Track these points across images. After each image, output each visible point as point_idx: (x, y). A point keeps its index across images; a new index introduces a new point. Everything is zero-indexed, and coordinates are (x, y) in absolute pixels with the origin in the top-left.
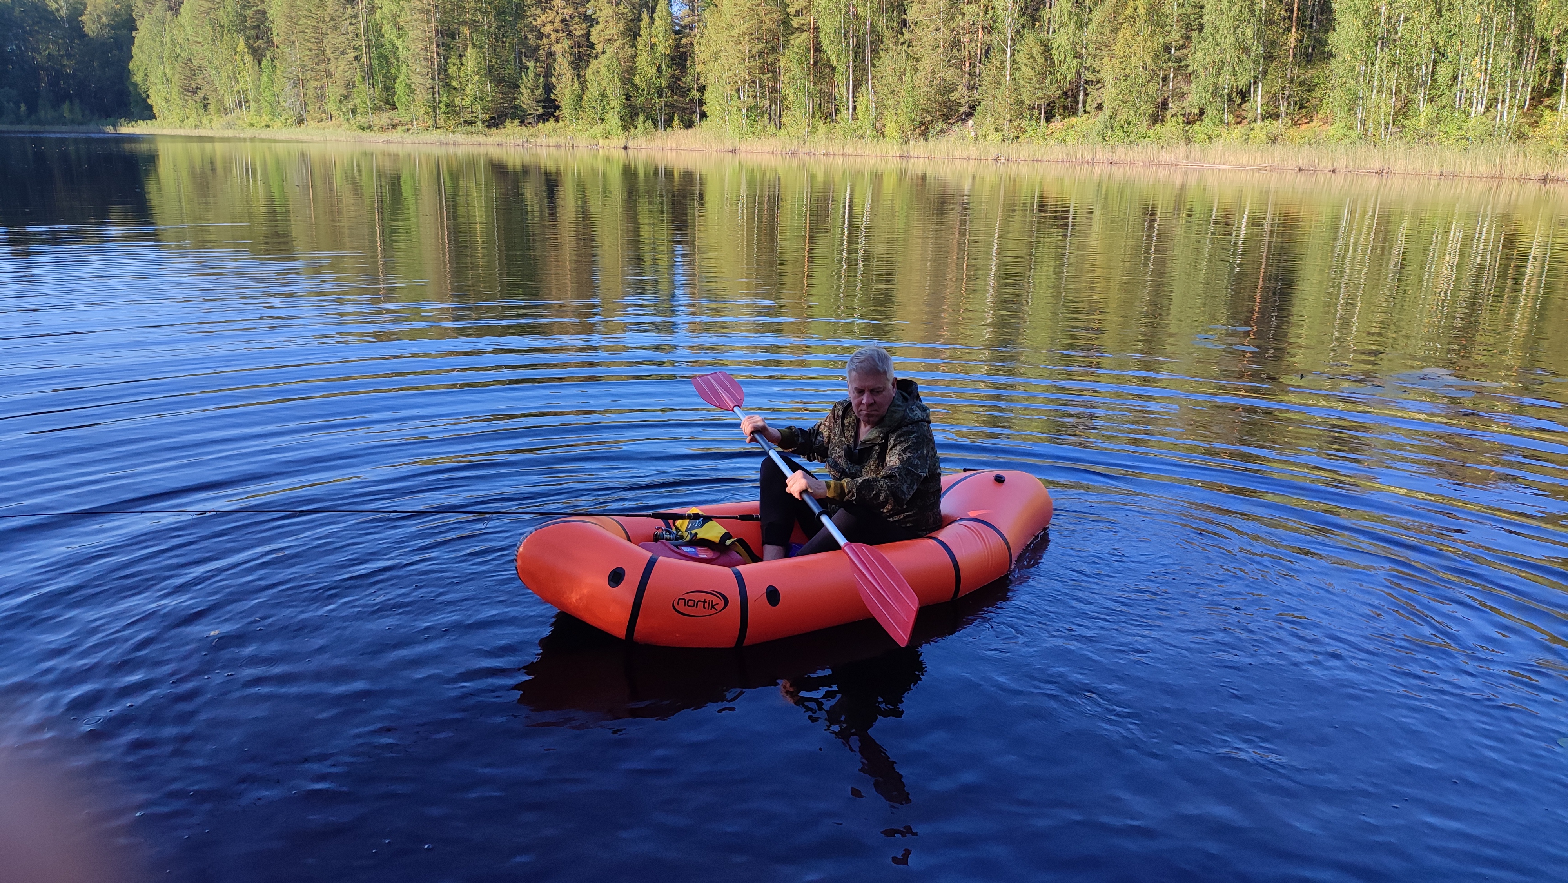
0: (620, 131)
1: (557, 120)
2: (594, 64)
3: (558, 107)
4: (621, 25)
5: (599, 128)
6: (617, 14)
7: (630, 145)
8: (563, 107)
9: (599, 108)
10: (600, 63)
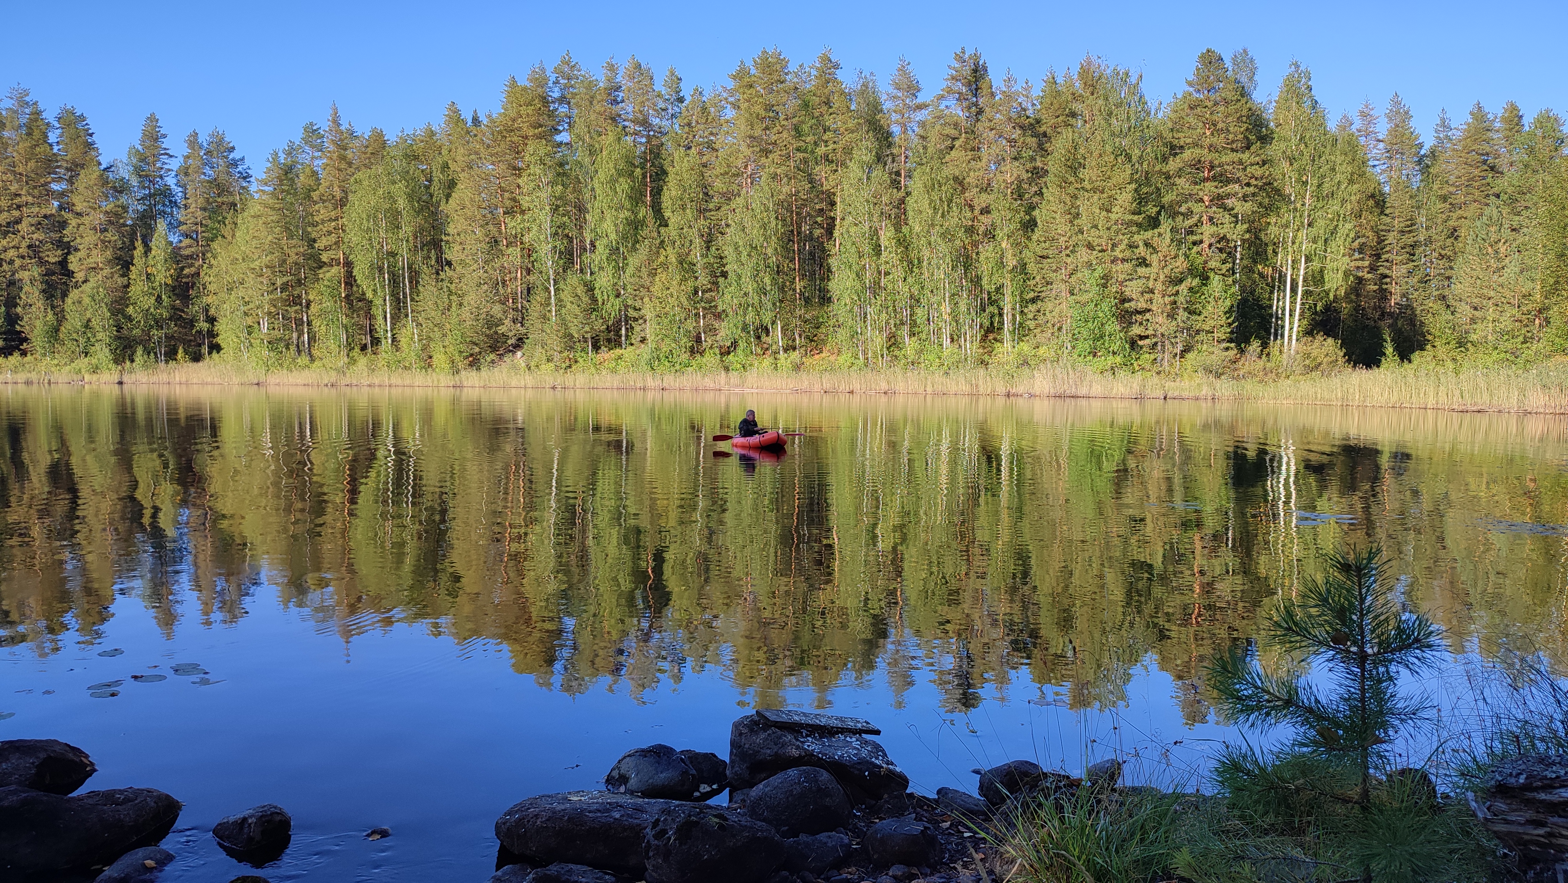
0: (112, 366)
1: (24, 353)
2: (74, 295)
3: (26, 340)
4: (109, 254)
5: (83, 363)
6: (103, 242)
7: (125, 379)
8: (34, 340)
9: (82, 340)
10: (82, 292)
